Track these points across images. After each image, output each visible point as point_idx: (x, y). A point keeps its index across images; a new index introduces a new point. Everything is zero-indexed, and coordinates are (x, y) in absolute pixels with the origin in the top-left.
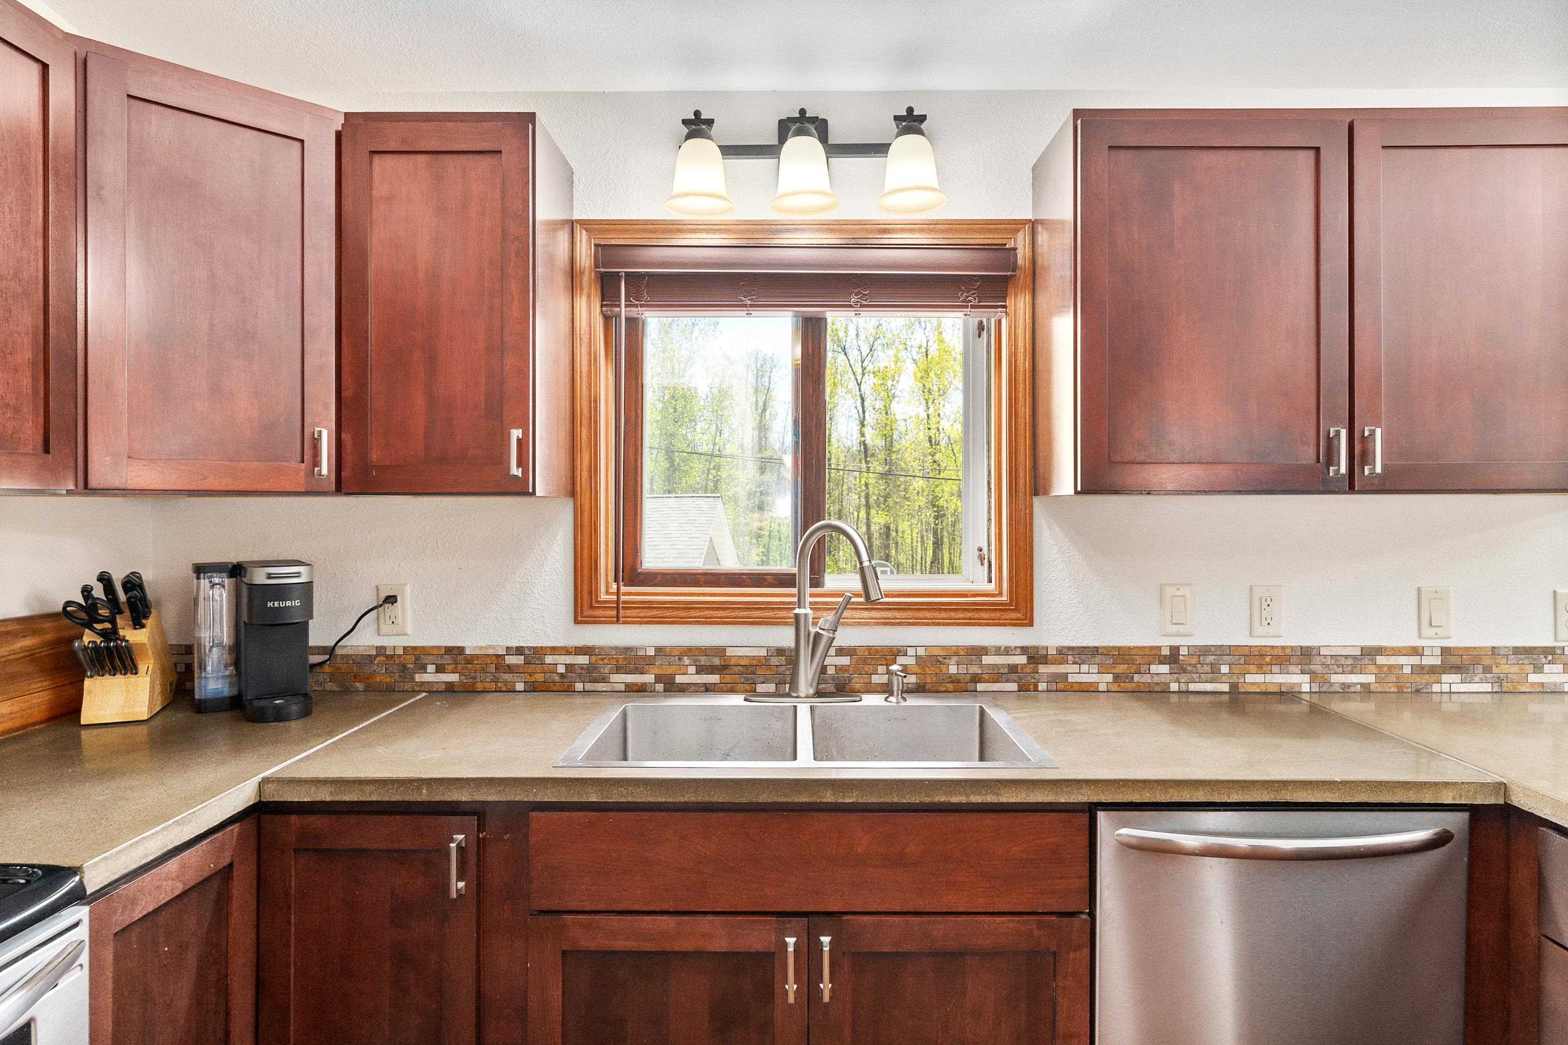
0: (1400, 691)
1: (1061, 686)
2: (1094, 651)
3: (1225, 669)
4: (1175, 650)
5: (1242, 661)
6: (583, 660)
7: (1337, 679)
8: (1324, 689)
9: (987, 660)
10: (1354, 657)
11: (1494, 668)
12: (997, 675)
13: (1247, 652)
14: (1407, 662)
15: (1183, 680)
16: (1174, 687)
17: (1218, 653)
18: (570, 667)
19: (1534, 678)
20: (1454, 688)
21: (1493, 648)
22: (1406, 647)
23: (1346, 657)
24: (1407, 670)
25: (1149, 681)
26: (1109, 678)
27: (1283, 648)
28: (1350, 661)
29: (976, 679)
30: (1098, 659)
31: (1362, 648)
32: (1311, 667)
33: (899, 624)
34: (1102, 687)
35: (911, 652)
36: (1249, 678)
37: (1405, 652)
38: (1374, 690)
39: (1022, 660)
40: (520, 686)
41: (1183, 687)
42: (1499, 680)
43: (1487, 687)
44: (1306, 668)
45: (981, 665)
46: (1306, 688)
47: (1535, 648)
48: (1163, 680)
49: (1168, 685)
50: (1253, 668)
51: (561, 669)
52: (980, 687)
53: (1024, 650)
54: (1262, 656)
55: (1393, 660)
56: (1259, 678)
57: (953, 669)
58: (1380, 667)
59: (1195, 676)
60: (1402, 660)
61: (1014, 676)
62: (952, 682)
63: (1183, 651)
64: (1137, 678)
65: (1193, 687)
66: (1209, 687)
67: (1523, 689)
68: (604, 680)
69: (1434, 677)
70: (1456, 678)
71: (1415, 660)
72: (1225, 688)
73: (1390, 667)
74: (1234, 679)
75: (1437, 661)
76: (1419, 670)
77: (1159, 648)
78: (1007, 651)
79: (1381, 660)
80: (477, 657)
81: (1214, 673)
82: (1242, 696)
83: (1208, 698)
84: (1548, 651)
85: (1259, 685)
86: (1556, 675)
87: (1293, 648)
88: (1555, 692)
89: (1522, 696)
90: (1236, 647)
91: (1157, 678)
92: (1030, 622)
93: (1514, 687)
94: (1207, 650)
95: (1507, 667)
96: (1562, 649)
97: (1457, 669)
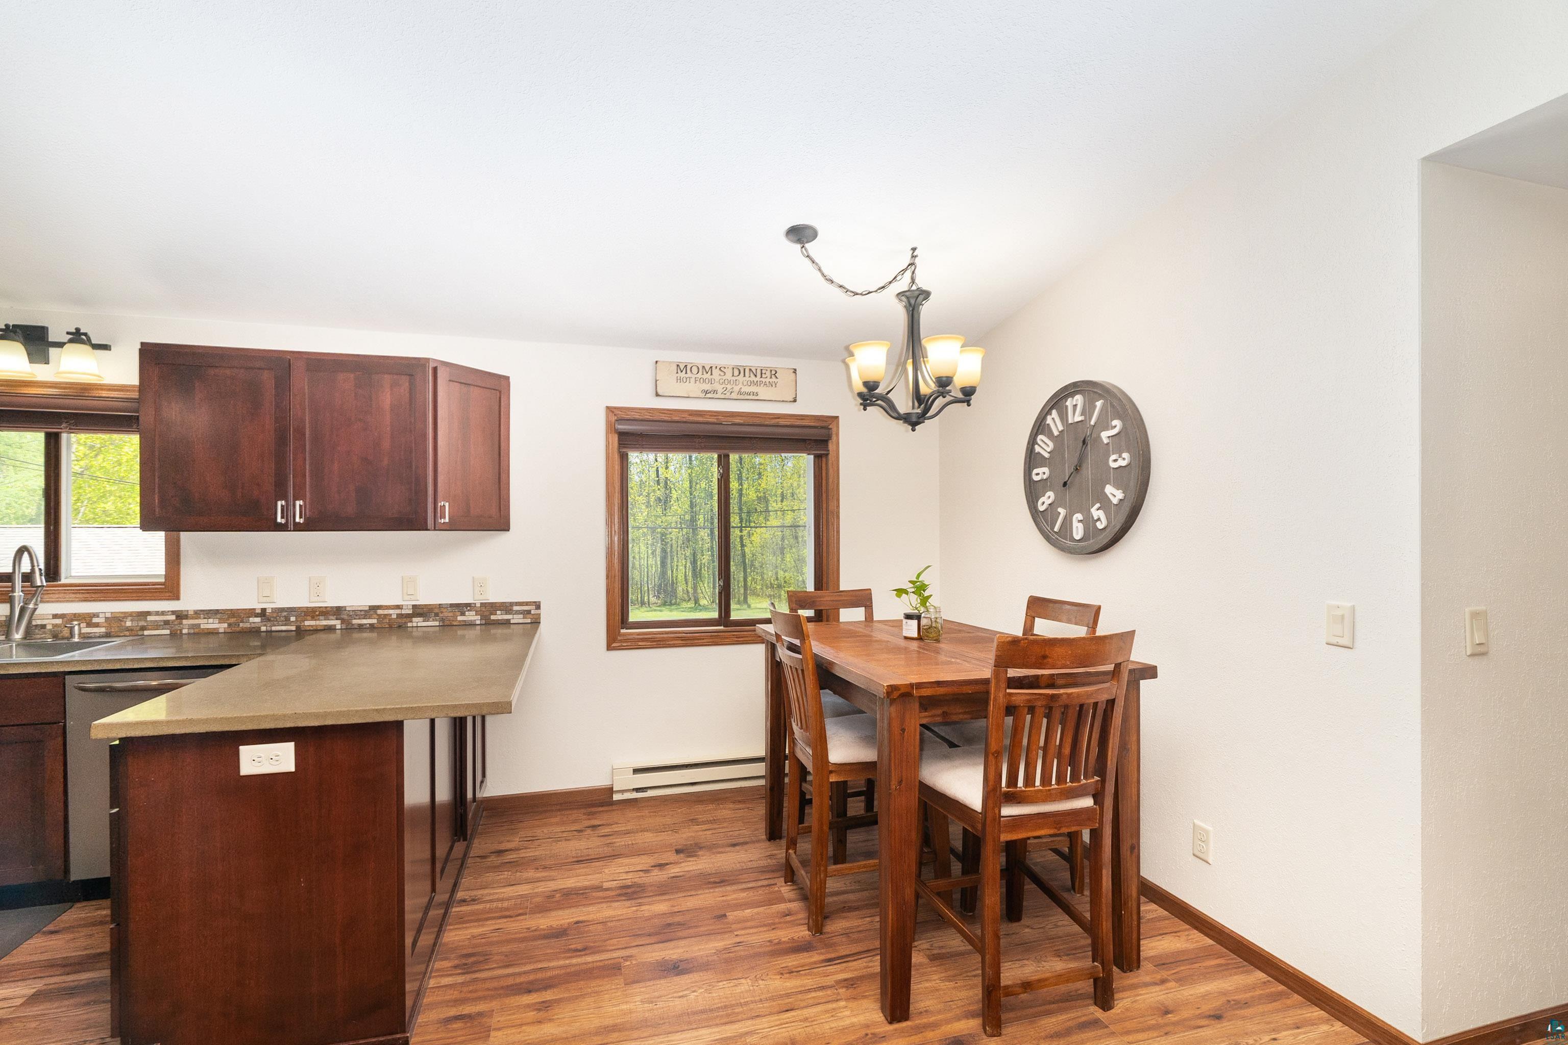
0: (391, 627)
1: (196, 631)
2: (217, 612)
3: (293, 619)
4: (264, 610)
5: (303, 615)
7: (355, 622)
8: (349, 627)
9: (150, 618)
10: (365, 611)
11: (439, 614)
12: (156, 626)
13: (305, 610)
14: (394, 612)
15: (269, 625)
16: (263, 629)
17: (289, 611)
19: (460, 618)
20: (419, 624)
21: (440, 604)
22: (393, 605)
23: (361, 611)
24: (394, 616)
25: (249, 626)
26: (226, 625)
27: (326, 607)
28: (363, 613)
29: (143, 628)
30: (218, 616)
31: (370, 606)
32: (342, 616)
33: (94, 600)
34: (222, 631)
35: (101, 615)
36: (307, 623)
37: (392, 607)
38: (377, 627)
39: (173, 617)
41: (269, 629)
42: (442, 620)
43: (437, 623)
44: (339, 617)
45: (146, 621)
46: (338, 627)
47: (461, 604)
48: (257, 626)
49: (260, 628)
50: (309, 618)
52: (146, 633)
53: (173, 612)
54: (315, 612)
55: (386, 612)
56: (313, 623)
57: (129, 624)
58: (378, 615)
59: (275, 623)
60: (391, 612)
61: (167, 626)
62: (128, 630)
63: (269, 611)
64: (241, 625)
65: (274, 628)
66: (284, 628)
67: (455, 623)
69: (409, 620)
70: (420, 619)
71: (398, 611)
72: (293, 628)
73: (386, 615)
74: (298, 624)
75: (411, 612)
76: (400, 616)
77: (254, 609)
78: (163, 613)
79: (380, 612)
81: (287, 621)
82: (301, 633)
83: (284, 634)
84: (468, 605)
85: (312, 626)
86: (471, 616)
87: (331, 607)
88: (472, 625)
89: (454, 627)
90: (300, 608)
91: (253, 625)
92: (178, 598)
93: (451, 623)
94: (282, 610)
95: (447, 614)
96: (475, 604)
97: (421, 615)
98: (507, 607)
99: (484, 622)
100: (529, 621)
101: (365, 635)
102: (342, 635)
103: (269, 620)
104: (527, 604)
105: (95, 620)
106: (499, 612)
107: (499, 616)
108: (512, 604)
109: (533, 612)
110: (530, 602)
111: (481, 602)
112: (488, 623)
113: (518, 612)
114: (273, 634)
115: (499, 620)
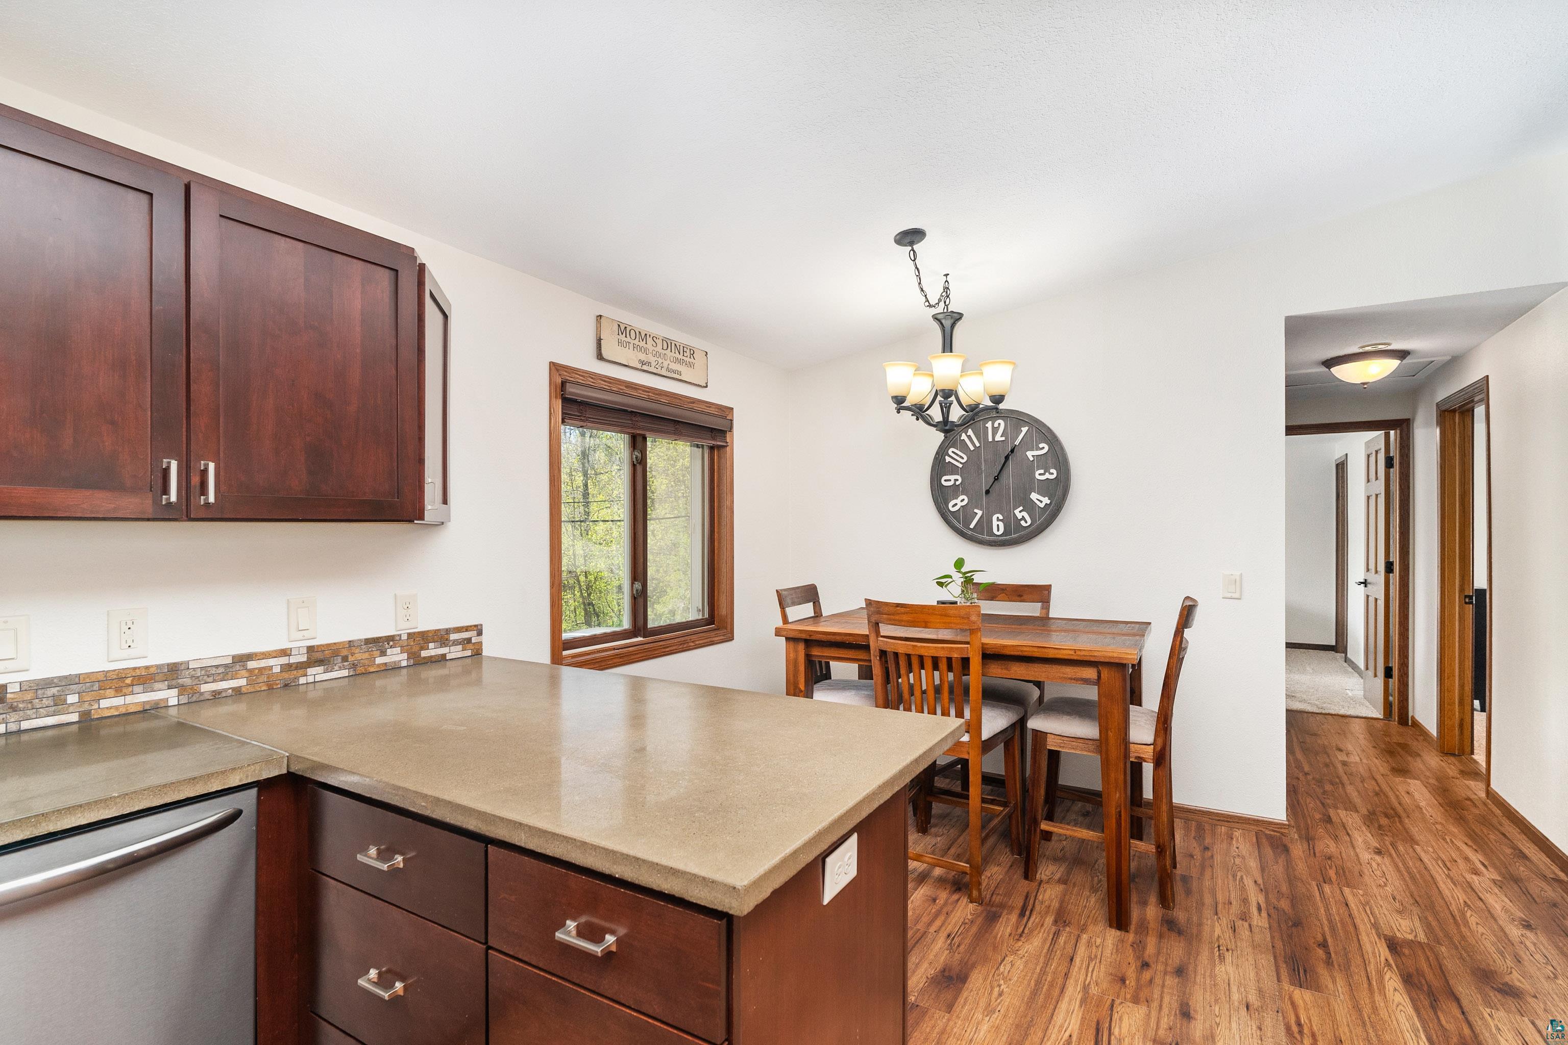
0: (270, 688)
3: (72, 699)
5: (96, 687)
7: (205, 687)
8: (194, 699)
10: (226, 666)
11: (350, 657)
13: (101, 677)
14: (276, 662)
15: (13, 720)
17: (63, 683)
19: (379, 660)
20: (318, 678)
21: (348, 641)
22: (276, 651)
23: (217, 667)
24: (277, 670)
27: (147, 668)
28: (221, 670)
31: (234, 657)
32: (180, 681)
36: (104, 703)
37: (274, 654)
38: (246, 692)
41: (13, 727)
42: (354, 666)
43: (345, 673)
44: (174, 682)
46: (173, 701)
47: (381, 638)
50: (110, 692)
54: (122, 679)
55: (263, 663)
56: (118, 701)
58: (251, 671)
59: (29, 712)
60: (271, 662)
63: (13, 688)
65: (25, 725)
66: (50, 721)
67: (372, 670)
69: (301, 672)
70: (320, 669)
71: (284, 660)
72: (74, 717)
73: (261, 670)
74: (86, 707)
75: (304, 658)
76: (286, 667)
79: (252, 665)
81: (59, 703)
83: (50, 733)
84: (390, 639)
85: (117, 708)
86: (396, 656)
87: (158, 667)
88: (395, 668)
89: (370, 676)
90: (88, 675)
93: (366, 670)
94: (48, 683)
95: (360, 656)
96: (400, 635)
97: (320, 662)
98: (441, 637)
99: (411, 662)
100: (469, 654)
101: (226, 710)
103: (14, 709)
104: (467, 629)
106: (431, 645)
107: (432, 651)
108: (448, 631)
109: (474, 640)
110: (471, 626)
111: (409, 631)
112: (418, 662)
113: (456, 643)
114: (22, 737)
115: (431, 657)
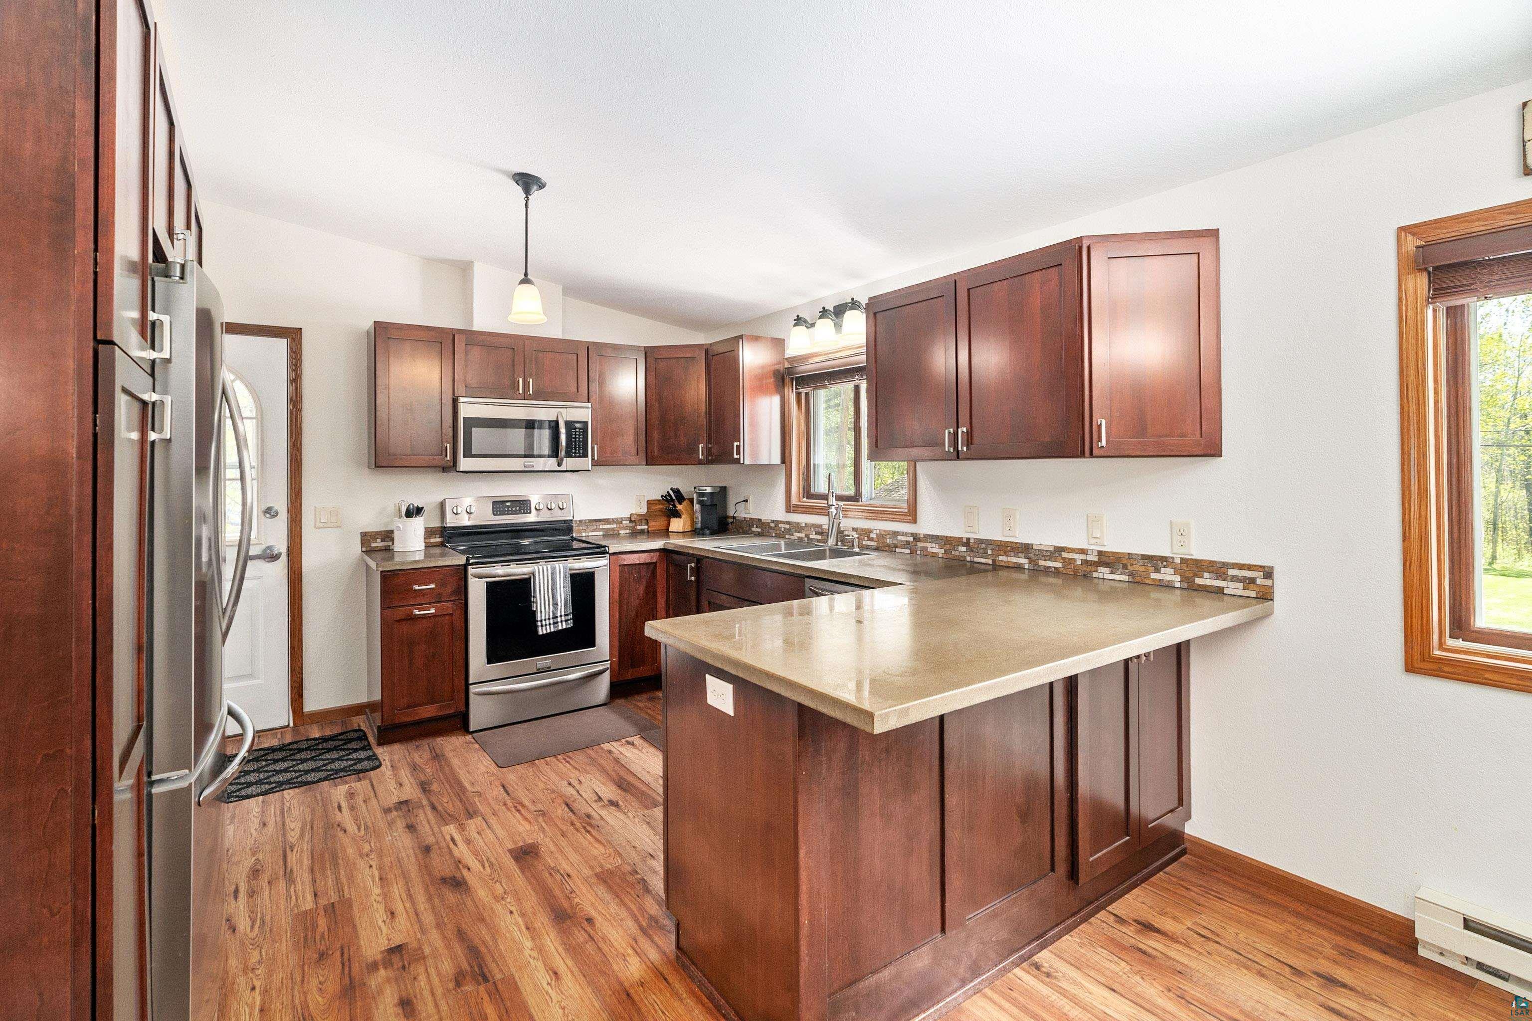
0: (1075, 575)
1: (925, 553)
2: (938, 537)
3: (990, 552)
4: (968, 539)
5: (998, 548)
6: (787, 526)
7: (1042, 563)
8: (1036, 568)
9: (900, 538)
10: (1050, 552)
11: (1129, 566)
12: (903, 545)
13: (1000, 544)
14: (1079, 557)
15: (972, 556)
16: (968, 559)
17: (987, 543)
18: (785, 528)
19: (1154, 576)
20: (1106, 576)
21: (1130, 554)
22: (1078, 549)
23: (1046, 551)
24: (1079, 562)
26: (942, 551)
27: (1016, 543)
28: (1048, 554)
29: (896, 546)
30: (938, 542)
31: (1055, 547)
32: (1030, 555)
33: (873, 519)
34: (940, 556)
37: (1077, 551)
38: (1062, 572)
39: (911, 539)
40: (774, 535)
41: (972, 559)
42: (1132, 574)
43: (1126, 578)
44: (1027, 555)
45: (897, 540)
46: (1027, 566)
47: (1155, 556)
48: (964, 554)
49: (966, 557)
50: (1002, 552)
51: (783, 529)
52: (897, 550)
53: (912, 534)
54: (1007, 547)
55: (1071, 556)
56: (1005, 558)
57: (888, 541)
58: (1064, 559)
59: (977, 554)
60: (1076, 556)
61: (908, 546)
63: (972, 541)
64: (953, 552)
65: (976, 560)
66: (983, 560)
67: (1148, 582)
68: (793, 535)
69: (1093, 568)
70: (1107, 570)
71: (1083, 557)
72: (990, 562)
73: (1069, 559)
74: (994, 558)
75: (1096, 559)
76: (1085, 562)
77: (962, 538)
78: (907, 534)
79: (1064, 555)
80: (764, 523)
81: (986, 553)
82: (996, 567)
83: (983, 566)
84: (1163, 559)
85: (1005, 561)
86: (1167, 575)
87: (1021, 544)
88: (1169, 587)
89: (1147, 587)
90: (995, 541)
91: (961, 554)
92: (915, 522)
93: (1142, 580)
94: (982, 541)
95: (1137, 567)
96: (1173, 558)
97: (1106, 565)
98: (1219, 569)
99: (1185, 585)
100: (1253, 594)
101: (1051, 580)
102: (1030, 575)
104: (1251, 567)
105: (872, 535)
106: (1206, 575)
107: (1206, 580)
108: (1225, 565)
109: (1260, 581)
110: (1257, 566)
111: (1183, 556)
112: (1191, 587)
113: (1235, 579)
114: (976, 565)
115: (1206, 586)
